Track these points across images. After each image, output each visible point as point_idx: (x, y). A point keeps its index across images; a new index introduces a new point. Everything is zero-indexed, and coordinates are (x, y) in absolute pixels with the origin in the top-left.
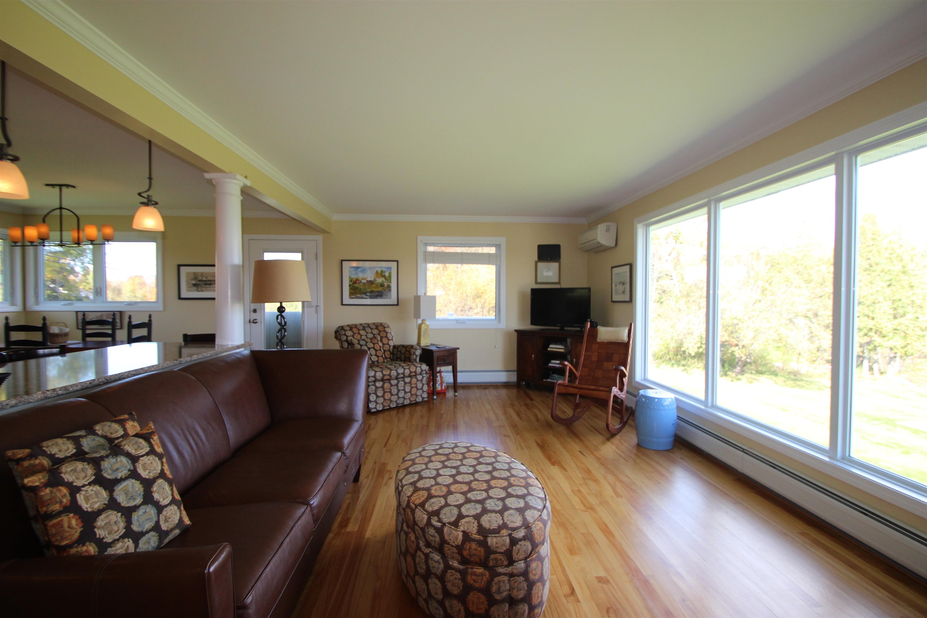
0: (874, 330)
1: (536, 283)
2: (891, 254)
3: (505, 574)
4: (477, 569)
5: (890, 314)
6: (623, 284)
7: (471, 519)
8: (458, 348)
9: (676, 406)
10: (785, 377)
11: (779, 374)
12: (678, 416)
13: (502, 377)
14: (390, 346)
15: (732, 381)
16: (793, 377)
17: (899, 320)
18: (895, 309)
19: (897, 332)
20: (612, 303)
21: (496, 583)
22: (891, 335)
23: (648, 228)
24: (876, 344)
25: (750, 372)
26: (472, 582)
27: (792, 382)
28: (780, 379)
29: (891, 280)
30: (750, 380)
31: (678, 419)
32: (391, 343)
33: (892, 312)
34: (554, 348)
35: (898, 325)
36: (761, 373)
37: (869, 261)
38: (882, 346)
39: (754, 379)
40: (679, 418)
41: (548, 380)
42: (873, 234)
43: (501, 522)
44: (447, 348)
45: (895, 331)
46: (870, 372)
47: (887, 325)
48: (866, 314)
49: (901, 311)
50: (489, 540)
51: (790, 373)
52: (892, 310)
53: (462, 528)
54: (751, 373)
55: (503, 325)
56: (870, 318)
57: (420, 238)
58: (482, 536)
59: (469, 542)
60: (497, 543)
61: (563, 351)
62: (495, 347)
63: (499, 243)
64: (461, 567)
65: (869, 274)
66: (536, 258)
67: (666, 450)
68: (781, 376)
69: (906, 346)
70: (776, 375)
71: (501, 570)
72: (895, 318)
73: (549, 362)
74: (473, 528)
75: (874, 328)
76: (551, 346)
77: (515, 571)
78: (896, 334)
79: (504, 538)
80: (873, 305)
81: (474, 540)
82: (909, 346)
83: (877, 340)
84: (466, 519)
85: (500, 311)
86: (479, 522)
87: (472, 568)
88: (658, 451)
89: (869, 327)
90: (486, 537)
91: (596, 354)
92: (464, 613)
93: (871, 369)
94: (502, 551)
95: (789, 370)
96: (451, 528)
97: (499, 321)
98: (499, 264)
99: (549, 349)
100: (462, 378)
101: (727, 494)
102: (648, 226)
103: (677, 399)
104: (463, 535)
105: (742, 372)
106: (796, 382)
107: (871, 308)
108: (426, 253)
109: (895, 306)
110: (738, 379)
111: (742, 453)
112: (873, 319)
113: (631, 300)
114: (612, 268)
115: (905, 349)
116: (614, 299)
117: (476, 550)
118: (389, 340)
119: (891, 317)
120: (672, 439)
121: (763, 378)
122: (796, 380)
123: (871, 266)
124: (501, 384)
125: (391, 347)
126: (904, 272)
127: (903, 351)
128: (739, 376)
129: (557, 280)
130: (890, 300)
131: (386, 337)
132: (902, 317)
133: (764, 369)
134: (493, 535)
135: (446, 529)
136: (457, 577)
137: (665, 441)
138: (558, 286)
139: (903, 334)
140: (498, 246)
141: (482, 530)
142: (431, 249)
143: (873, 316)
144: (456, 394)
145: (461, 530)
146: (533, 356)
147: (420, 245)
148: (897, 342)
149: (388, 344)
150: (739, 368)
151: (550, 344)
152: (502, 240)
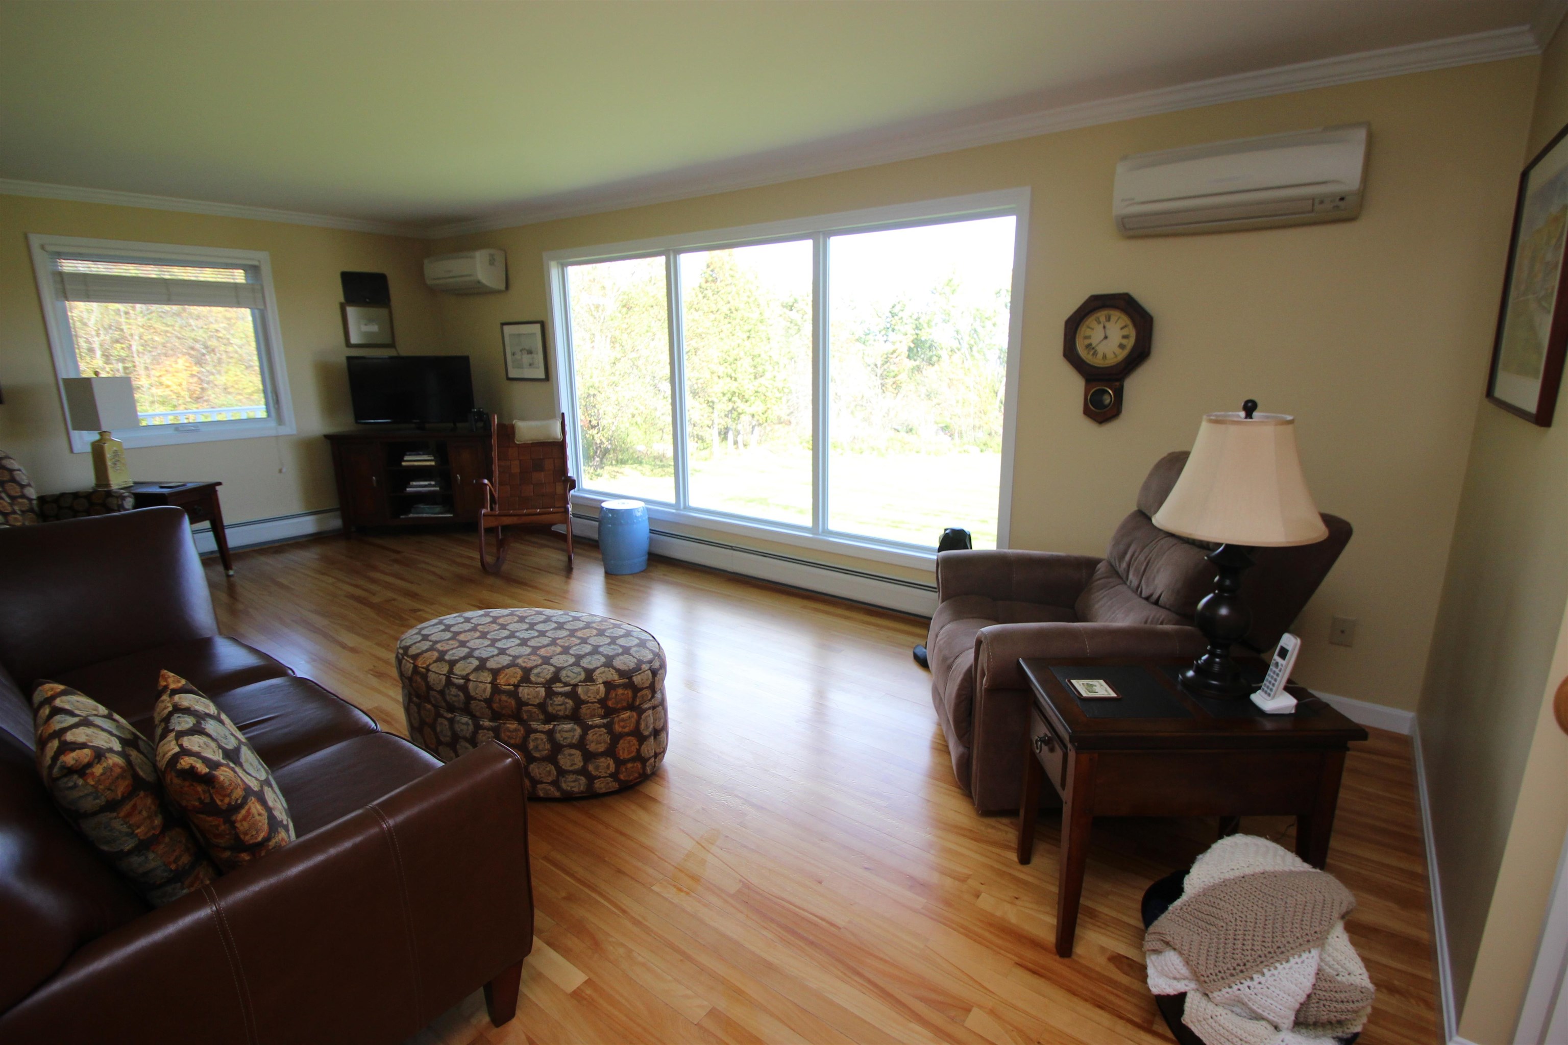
0: (737, 394)
1: (348, 344)
2: (749, 297)
3: (649, 708)
4: (624, 714)
5: (751, 373)
6: (530, 352)
7: (602, 669)
8: (220, 484)
9: (647, 517)
10: (651, 465)
11: (644, 461)
12: (650, 530)
13: (307, 525)
14: (30, 500)
15: (591, 479)
16: (658, 463)
17: (760, 380)
18: (755, 367)
19: (758, 394)
20: (508, 382)
21: (644, 720)
22: (753, 398)
23: (565, 269)
24: (740, 410)
25: (609, 463)
26: (620, 730)
27: (660, 470)
28: (646, 468)
29: (750, 331)
30: (614, 473)
31: (650, 532)
32: (32, 493)
33: (752, 370)
34: (412, 460)
35: (759, 387)
36: (623, 462)
37: (728, 305)
38: (745, 413)
39: (617, 472)
40: (652, 531)
41: (411, 515)
42: (731, 269)
43: (635, 661)
44: (190, 486)
45: (756, 394)
46: (735, 446)
47: (747, 386)
48: (729, 374)
49: (760, 369)
50: (634, 679)
51: (655, 458)
52: (753, 368)
53: (600, 681)
54: (611, 464)
55: (290, 428)
56: (733, 379)
57: (35, 240)
58: (627, 678)
59: (615, 690)
60: (642, 680)
61: (433, 463)
62: (280, 471)
63: (256, 263)
64: (605, 721)
65: (730, 323)
66: (342, 300)
67: (642, 572)
68: (646, 464)
69: (766, 412)
70: (641, 463)
71: (646, 706)
72: (756, 378)
73: (407, 485)
74: (613, 676)
75: (737, 391)
76: (406, 458)
77: (656, 702)
78: (757, 398)
79: (647, 672)
80: (735, 362)
81: (619, 686)
82: (769, 411)
83: (741, 406)
84: (598, 671)
85: (277, 402)
86: (614, 668)
87: (618, 716)
88: (633, 574)
89: (732, 390)
90: (630, 678)
91: (517, 462)
92: (614, 766)
93: (736, 443)
94: (648, 685)
95: (656, 454)
96: (587, 685)
97: (280, 420)
98: (262, 307)
99: (404, 464)
100: (234, 539)
101: (729, 596)
102: (563, 266)
103: (648, 510)
104: (605, 686)
105: (601, 465)
106: (664, 469)
107: (733, 366)
108: (61, 278)
109: (755, 363)
110: (598, 475)
111: (731, 551)
112: (736, 380)
113: (549, 376)
114: (503, 324)
115: (766, 415)
116: (511, 375)
117: (623, 694)
118: (23, 486)
119: (752, 377)
120: (645, 557)
121: (627, 469)
122: (663, 466)
123: (732, 312)
124: (304, 539)
125: (35, 502)
126: (761, 322)
127: (764, 417)
128: (599, 471)
129: (387, 340)
130: (750, 355)
131: (13, 480)
132: (761, 376)
133: (626, 457)
134: (637, 673)
135: (580, 690)
136: (602, 733)
137: (641, 560)
138: (390, 353)
139: (763, 398)
140: (252, 270)
141: (621, 673)
142: (69, 266)
143: (736, 376)
144: (231, 572)
145: (601, 682)
146: (374, 478)
147: (39, 257)
148: (757, 407)
149: (23, 496)
150: (598, 459)
151: (405, 454)
152: (261, 257)
